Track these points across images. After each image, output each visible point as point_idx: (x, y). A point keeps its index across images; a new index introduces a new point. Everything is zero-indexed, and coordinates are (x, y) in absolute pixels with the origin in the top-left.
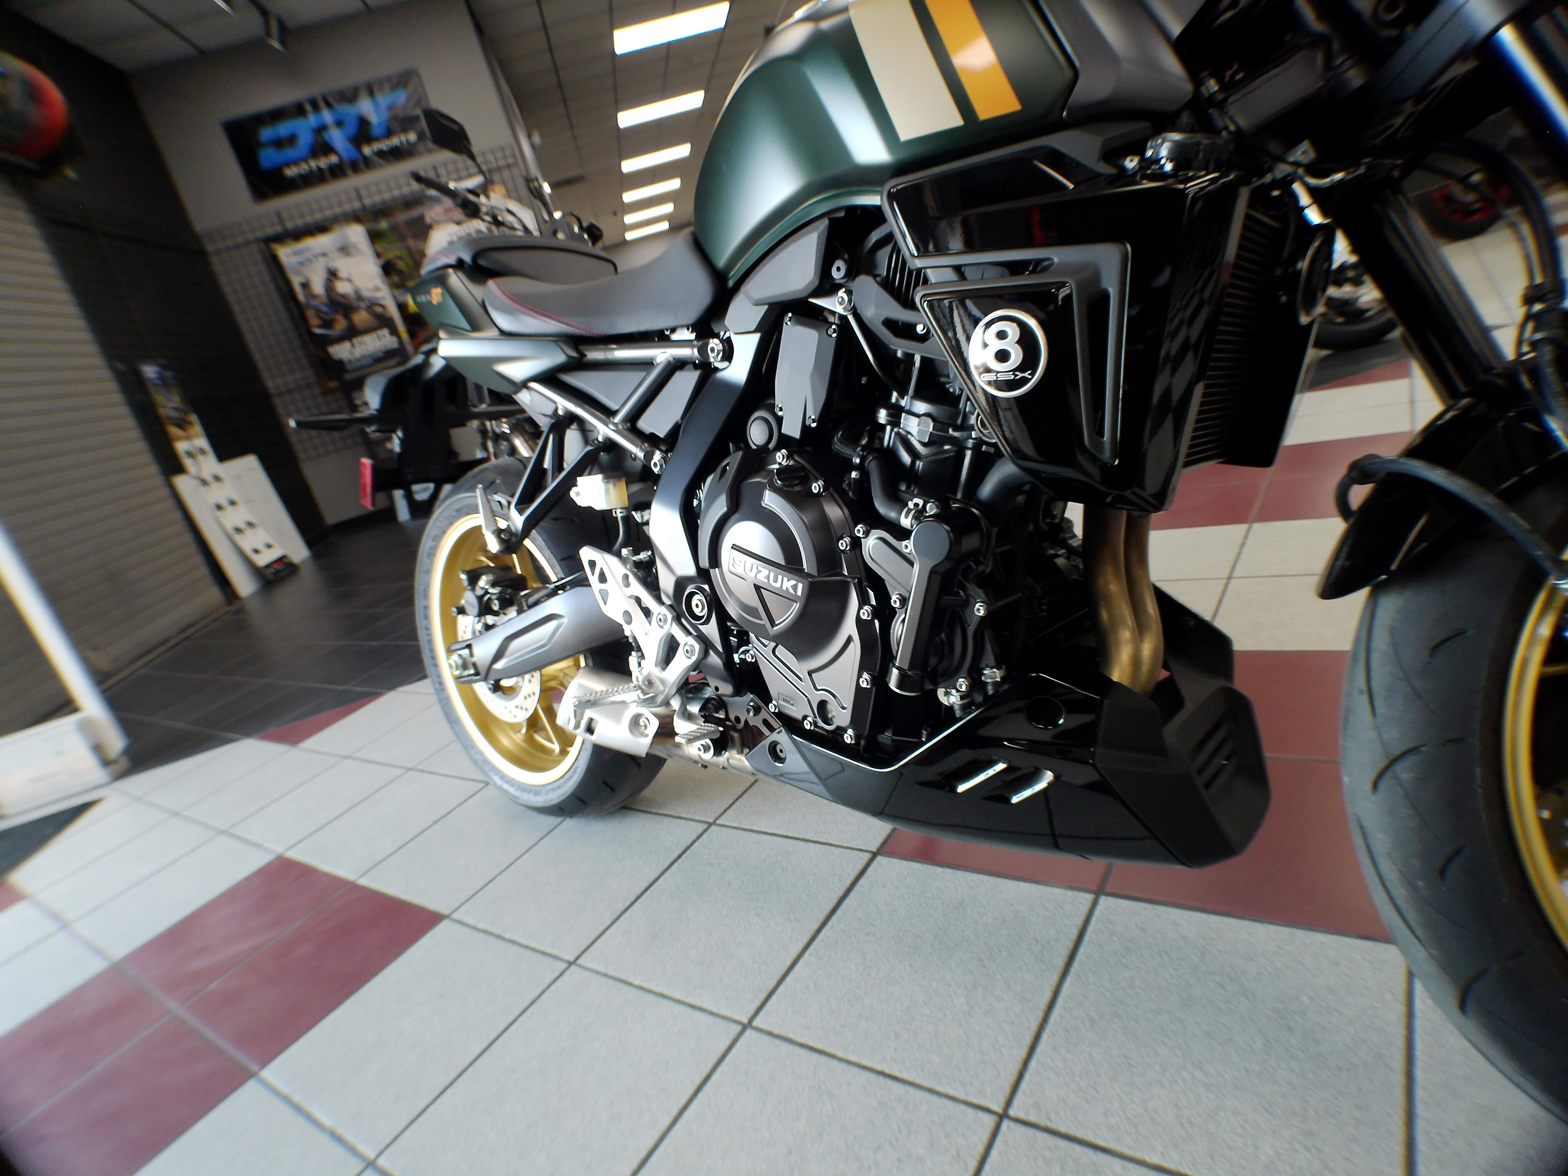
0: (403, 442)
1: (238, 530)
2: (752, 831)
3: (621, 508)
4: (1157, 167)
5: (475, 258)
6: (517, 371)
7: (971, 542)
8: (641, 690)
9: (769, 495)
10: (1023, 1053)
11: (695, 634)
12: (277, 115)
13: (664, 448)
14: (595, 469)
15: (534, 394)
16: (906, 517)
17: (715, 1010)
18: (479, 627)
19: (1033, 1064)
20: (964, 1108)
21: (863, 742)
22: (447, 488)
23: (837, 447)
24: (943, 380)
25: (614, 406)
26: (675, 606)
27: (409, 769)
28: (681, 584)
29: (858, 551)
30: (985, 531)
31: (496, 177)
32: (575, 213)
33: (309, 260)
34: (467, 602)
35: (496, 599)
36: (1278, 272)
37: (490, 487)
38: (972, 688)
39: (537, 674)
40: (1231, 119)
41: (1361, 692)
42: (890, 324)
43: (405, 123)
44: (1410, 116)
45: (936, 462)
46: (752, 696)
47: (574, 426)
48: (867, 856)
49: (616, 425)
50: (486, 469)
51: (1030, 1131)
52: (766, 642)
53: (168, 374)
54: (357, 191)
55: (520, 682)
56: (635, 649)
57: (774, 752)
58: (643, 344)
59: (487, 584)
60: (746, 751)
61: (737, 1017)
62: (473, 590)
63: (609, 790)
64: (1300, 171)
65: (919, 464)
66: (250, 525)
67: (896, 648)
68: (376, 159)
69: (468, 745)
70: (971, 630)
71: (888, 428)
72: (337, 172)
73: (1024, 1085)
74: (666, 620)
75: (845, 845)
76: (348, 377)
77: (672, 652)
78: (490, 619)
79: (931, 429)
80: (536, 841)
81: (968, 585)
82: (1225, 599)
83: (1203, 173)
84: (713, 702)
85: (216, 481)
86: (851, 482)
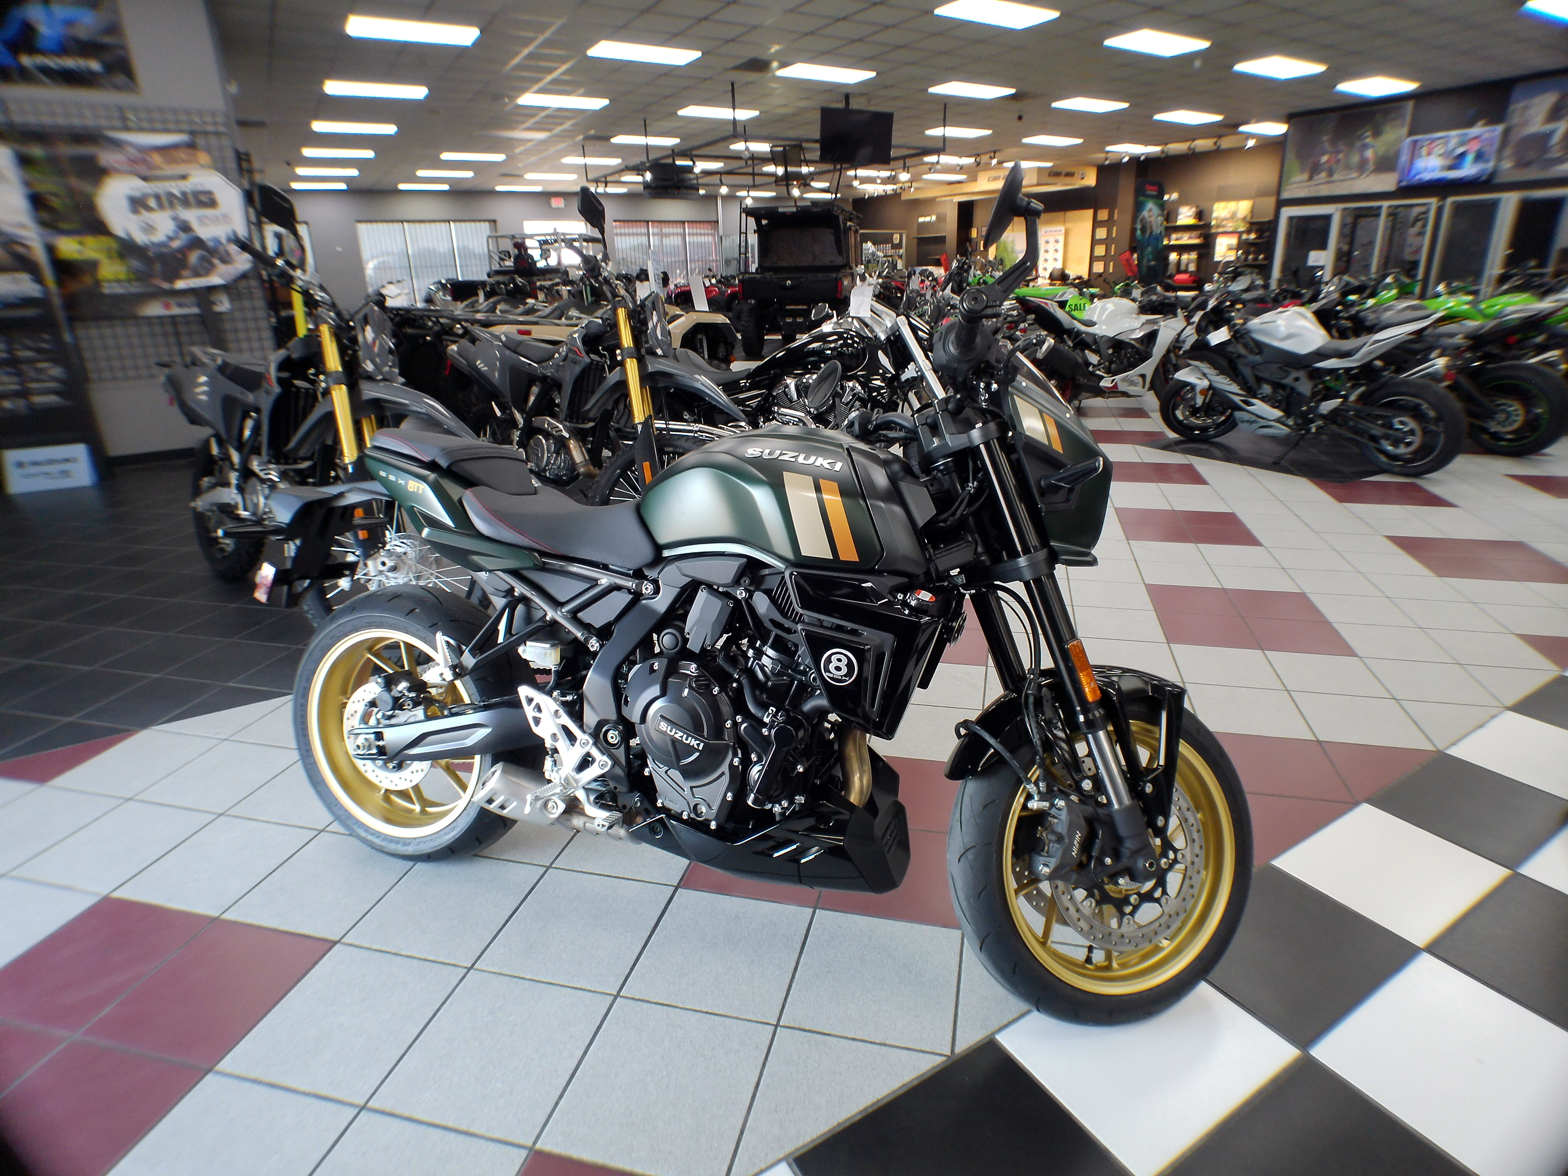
2: (582, 872)
3: (556, 665)
5: (449, 466)
7: (800, 735)
9: (688, 691)
10: (784, 995)
11: (608, 755)
13: (599, 636)
16: (767, 717)
17: (592, 989)
19: (790, 999)
20: (756, 1024)
21: (721, 829)
25: (562, 601)
26: (595, 735)
28: (601, 721)
29: (734, 728)
34: (381, 699)
42: (773, 621)
45: (778, 684)
46: (643, 793)
49: (563, 613)
51: (792, 1031)
52: (661, 766)
56: (553, 756)
58: (592, 568)
59: (404, 689)
61: (608, 991)
62: (389, 691)
65: (771, 684)
67: (754, 784)
68: (38, 74)
70: (794, 778)
71: (752, 659)
73: (786, 1010)
74: (588, 743)
75: (655, 881)
77: (588, 764)
79: (779, 668)
81: (796, 756)
86: (732, 688)
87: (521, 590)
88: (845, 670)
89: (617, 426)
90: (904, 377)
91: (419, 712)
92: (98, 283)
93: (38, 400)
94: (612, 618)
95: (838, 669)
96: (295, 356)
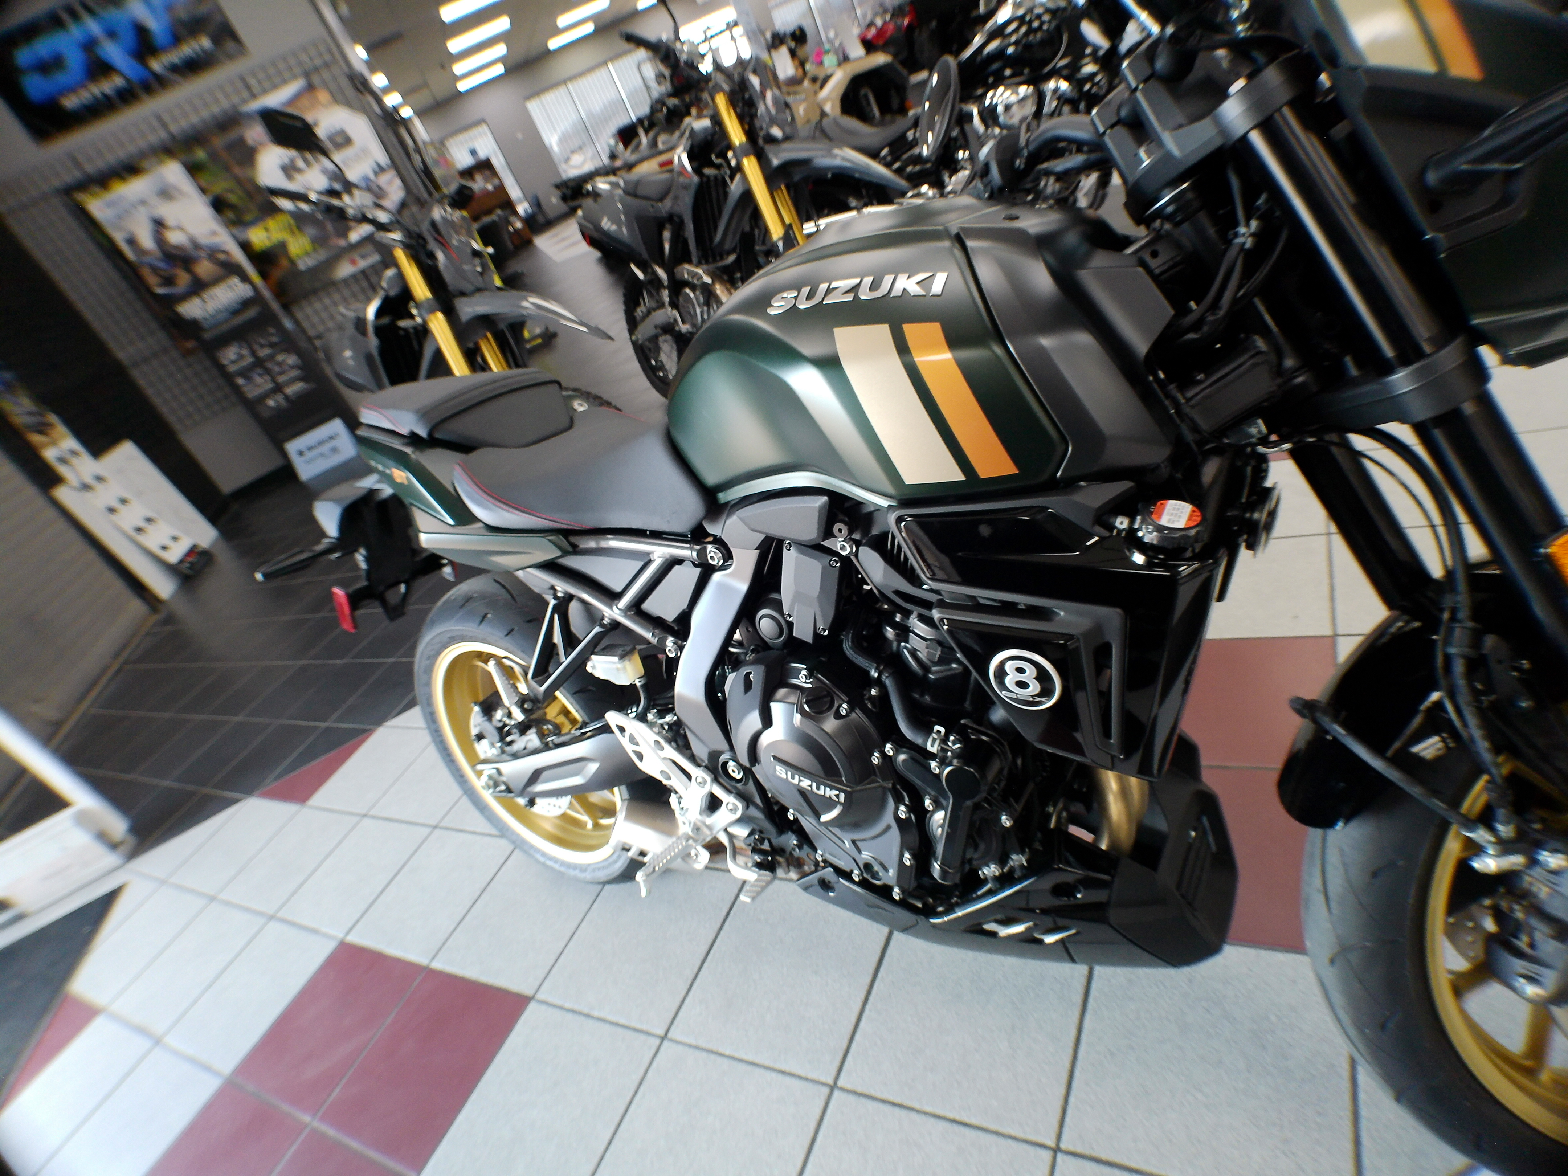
0: (368, 559)
1: (139, 530)
3: (639, 678)
5: (430, 434)
6: (509, 561)
7: (993, 768)
8: (691, 838)
10: (1062, 1091)
11: (734, 792)
13: (675, 633)
14: (608, 650)
15: (532, 576)
16: (932, 745)
17: (802, 1073)
19: (1072, 1100)
21: (910, 900)
23: (850, 655)
25: (618, 589)
26: (712, 769)
27: (435, 827)
28: (714, 753)
29: (889, 765)
33: (127, 211)
34: (486, 731)
35: (516, 729)
43: (192, 26)
45: (945, 678)
46: (795, 838)
47: (575, 602)
49: (623, 609)
51: (1080, 1161)
53: (8, 375)
54: (159, 118)
56: (674, 795)
57: (824, 883)
58: (636, 539)
59: (503, 717)
61: (823, 1079)
65: (931, 677)
66: (149, 520)
68: (171, 76)
70: (1000, 833)
71: (896, 642)
72: (127, 96)
73: (1068, 1120)
74: (705, 782)
76: (207, 336)
77: (716, 806)
79: (938, 651)
85: (100, 482)
86: (871, 698)
87: (563, 587)
88: (1034, 688)
89: (763, 248)
90: (1124, 47)
91: (532, 739)
92: (292, 262)
93: (291, 390)
94: (684, 605)
95: (1022, 685)
96: (393, 293)
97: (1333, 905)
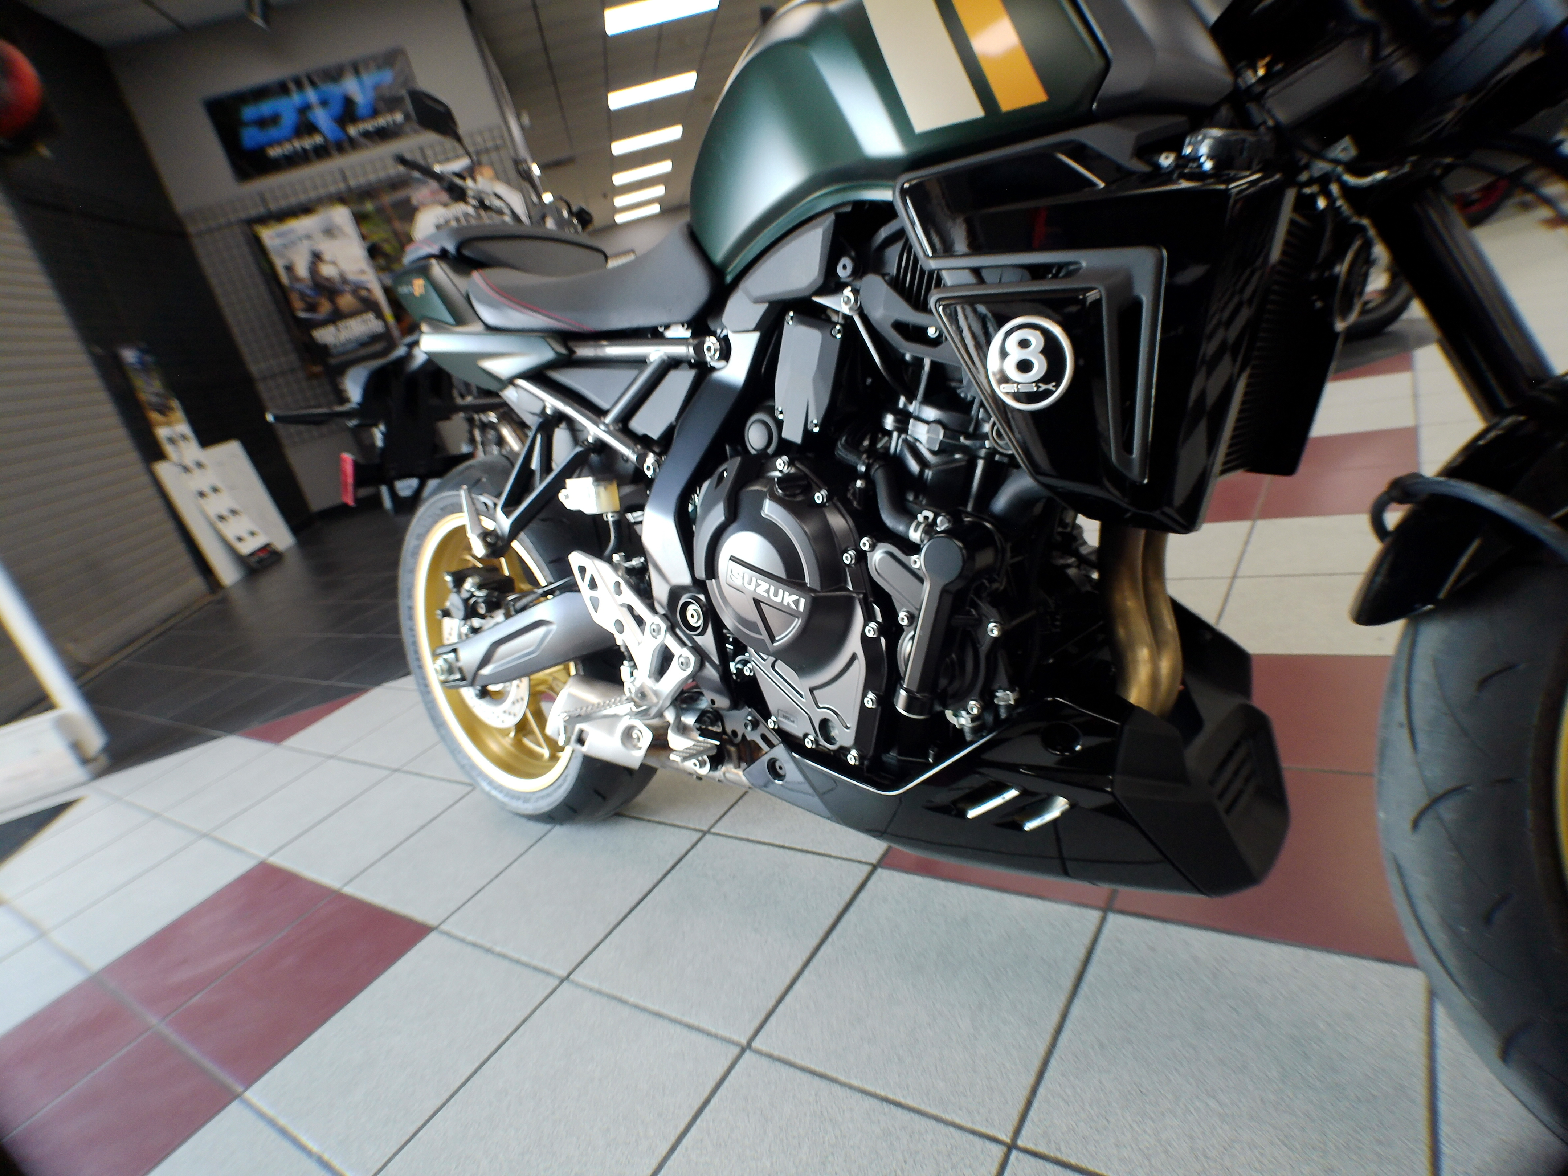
0: (386, 436)
1: (222, 518)
2: (748, 840)
3: (612, 512)
4: (1195, 165)
5: (459, 248)
6: (503, 367)
7: (985, 558)
8: (635, 703)
9: (769, 505)
10: (1031, 1079)
11: (690, 645)
12: (260, 94)
13: (657, 450)
14: (586, 470)
15: (521, 391)
16: (916, 530)
17: (712, 1029)
18: (465, 630)
19: (1041, 1091)
20: (971, 1137)
21: (866, 763)
22: (432, 483)
23: (841, 453)
24: (953, 384)
25: (605, 406)
26: (670, 616)
27: (395, 771)
28: (675, 593)
29: (863, 564)
30: (999, 545)
31: (484, 158)
32: (564, 197)
33: (292, 242)
34: (452, 604)
35: (483, 602)
36: (1313, 276)
37: (475, 486)
38: (983, 709)
39: (525, 681)
40: (1269, 111)
41: (1401, 725)
42: (900, 327)
43: (391, 103)
44: (1461, 110)
45: (946, 472)
46: (750, 710)
47: (563, 425)
48: (867, 869)
49: (607, 425)
50: (471, 467)
51: (1040, 1163)
52: (765, 657)
53: (148, 358)
54: (342, 172)
55: (508, 687)
56: (628, 658)
57: (773, 769)
58: (635, 341)
59: (472, 587)
60: (744, 765)
61: (735, 1038)
62: (458, 592)
63: (600, 799)
64: (1340, 169)
65: (929, 474)
66: (234, 512)
67: (904, 669)
68: (362, 140)
69: (455, 749)
70: (984, 649)
71: (895, 434)
72: (321, 152)
73: (1032, 1114)
74: (659, 630)
75: (844, 856)
76: (333, 361)
77: (667, 662)
78: (476, 622)
79: (941, 437)
80: (524, 849)
81: (981, 603)
82: (1231, 600)
83: (1248, 173)
84: (709, 715)
85: (199, 468)
86: (855, 491)
87: (553, 403)
88: (1040, 367)
94: (673, 417)
97: (1420, 737)
